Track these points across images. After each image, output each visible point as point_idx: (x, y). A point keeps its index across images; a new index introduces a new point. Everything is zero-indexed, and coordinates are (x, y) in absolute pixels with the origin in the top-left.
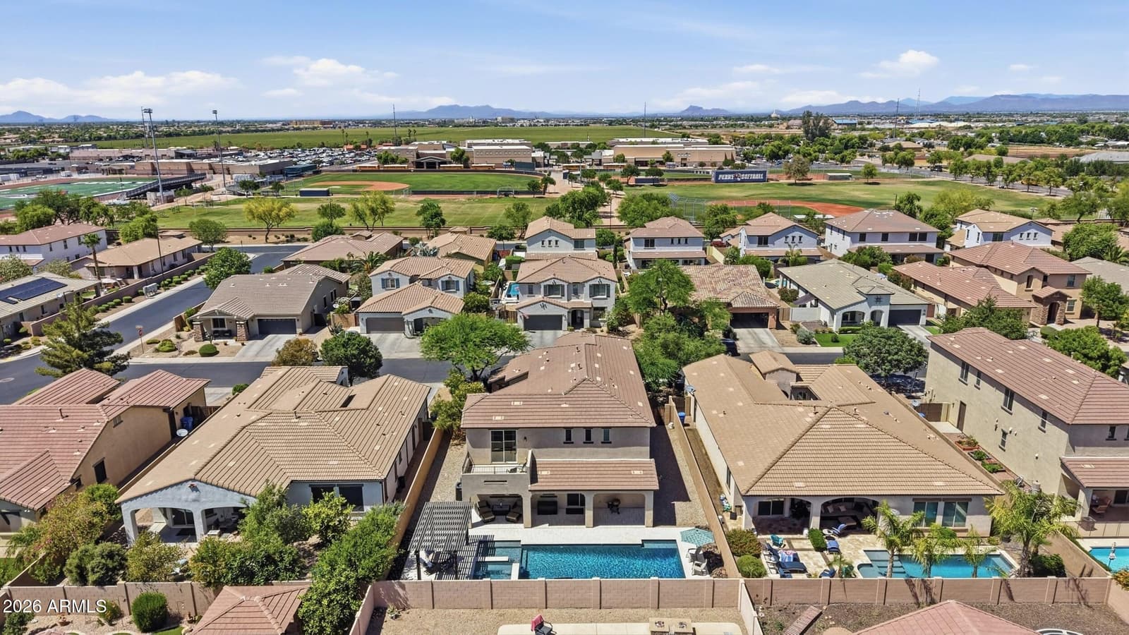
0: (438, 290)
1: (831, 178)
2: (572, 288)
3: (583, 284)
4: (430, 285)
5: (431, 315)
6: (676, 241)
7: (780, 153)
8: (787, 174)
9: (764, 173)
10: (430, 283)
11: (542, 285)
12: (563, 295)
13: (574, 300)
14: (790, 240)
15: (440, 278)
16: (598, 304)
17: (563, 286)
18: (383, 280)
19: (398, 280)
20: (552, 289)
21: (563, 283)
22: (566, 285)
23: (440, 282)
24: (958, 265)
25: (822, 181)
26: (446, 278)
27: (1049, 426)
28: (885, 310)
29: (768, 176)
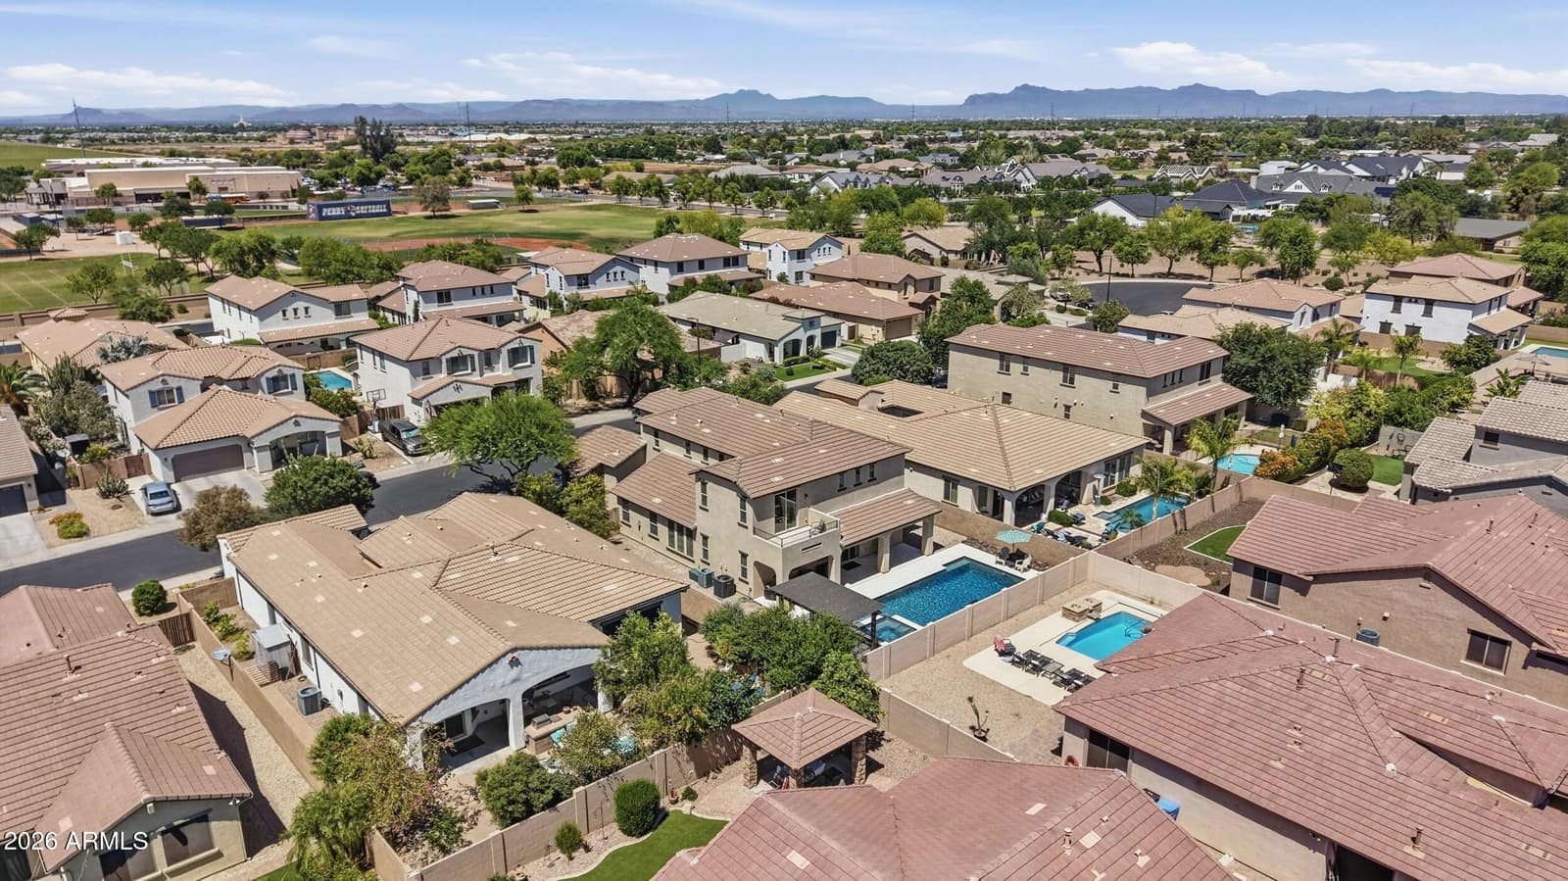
0: (260, 393)
1: (475, 207)
2: (483, 357)
3: (498, 351)
4: (245, 388)
5: (298, 430)
6: (479, 291)
7: (373, 176)
8: (421, 203)
9: (387, 203)
10: (245, 385)
11: (444, 359)
12: (474, 370)
13: (488, 374)
14: (611, 276)
15: (262, 374)
16: (522, 375)
17: (472, 357)
18: (151, 393)
19: (179, 389)
20: (456, 363)
21: (472, 352)
22: (476, 353)
23: (263, 381)
24: (821, 283)
25: (462, 211)
26: (274, 373)
27: (1122, 387)
28: (817, 333)
29: (394, 208)
